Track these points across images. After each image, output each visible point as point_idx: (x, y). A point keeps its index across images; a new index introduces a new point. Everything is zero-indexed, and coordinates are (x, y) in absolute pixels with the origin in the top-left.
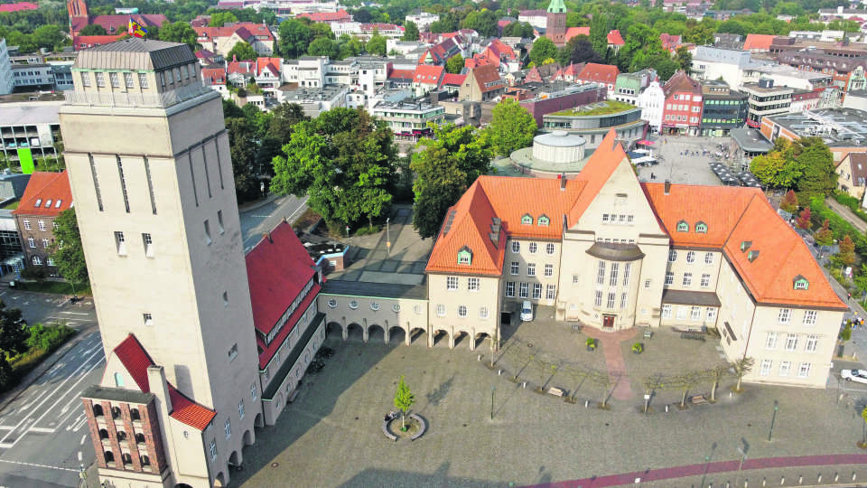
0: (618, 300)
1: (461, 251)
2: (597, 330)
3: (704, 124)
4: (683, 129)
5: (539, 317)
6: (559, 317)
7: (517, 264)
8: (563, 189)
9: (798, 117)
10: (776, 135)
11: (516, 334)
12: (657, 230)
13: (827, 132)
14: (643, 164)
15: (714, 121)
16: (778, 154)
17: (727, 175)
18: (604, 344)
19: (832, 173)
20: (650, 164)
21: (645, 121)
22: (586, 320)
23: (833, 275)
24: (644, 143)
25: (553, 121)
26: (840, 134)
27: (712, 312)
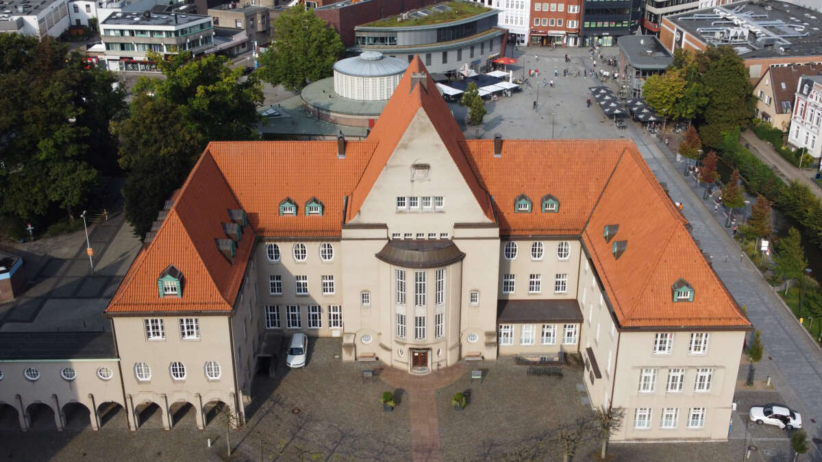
0: (430, 326)
1: (163, 275)
2: (403, 372)
3: (586, 29)
4: (559, 38)
5: (319, 358)
6: (347, 357)
7: (279, 278)
8: (341, 157)
9: (707, 16)
10: (679, 42)
11: (277, 392)
12: (479, 216)
13: (743, 37)
14: (499, 93)
15: (599, 25)
16: (678, 72)
17: (613, 105)
18: (411, 397)
19: (751, 95)
20: (509, 93)
21: (503, 30)
22: (386, 358)
23: (746, 250)
24: (502, 62)
25: (371, 35)
26: (759, 40)
27: (573, 331)
